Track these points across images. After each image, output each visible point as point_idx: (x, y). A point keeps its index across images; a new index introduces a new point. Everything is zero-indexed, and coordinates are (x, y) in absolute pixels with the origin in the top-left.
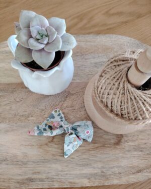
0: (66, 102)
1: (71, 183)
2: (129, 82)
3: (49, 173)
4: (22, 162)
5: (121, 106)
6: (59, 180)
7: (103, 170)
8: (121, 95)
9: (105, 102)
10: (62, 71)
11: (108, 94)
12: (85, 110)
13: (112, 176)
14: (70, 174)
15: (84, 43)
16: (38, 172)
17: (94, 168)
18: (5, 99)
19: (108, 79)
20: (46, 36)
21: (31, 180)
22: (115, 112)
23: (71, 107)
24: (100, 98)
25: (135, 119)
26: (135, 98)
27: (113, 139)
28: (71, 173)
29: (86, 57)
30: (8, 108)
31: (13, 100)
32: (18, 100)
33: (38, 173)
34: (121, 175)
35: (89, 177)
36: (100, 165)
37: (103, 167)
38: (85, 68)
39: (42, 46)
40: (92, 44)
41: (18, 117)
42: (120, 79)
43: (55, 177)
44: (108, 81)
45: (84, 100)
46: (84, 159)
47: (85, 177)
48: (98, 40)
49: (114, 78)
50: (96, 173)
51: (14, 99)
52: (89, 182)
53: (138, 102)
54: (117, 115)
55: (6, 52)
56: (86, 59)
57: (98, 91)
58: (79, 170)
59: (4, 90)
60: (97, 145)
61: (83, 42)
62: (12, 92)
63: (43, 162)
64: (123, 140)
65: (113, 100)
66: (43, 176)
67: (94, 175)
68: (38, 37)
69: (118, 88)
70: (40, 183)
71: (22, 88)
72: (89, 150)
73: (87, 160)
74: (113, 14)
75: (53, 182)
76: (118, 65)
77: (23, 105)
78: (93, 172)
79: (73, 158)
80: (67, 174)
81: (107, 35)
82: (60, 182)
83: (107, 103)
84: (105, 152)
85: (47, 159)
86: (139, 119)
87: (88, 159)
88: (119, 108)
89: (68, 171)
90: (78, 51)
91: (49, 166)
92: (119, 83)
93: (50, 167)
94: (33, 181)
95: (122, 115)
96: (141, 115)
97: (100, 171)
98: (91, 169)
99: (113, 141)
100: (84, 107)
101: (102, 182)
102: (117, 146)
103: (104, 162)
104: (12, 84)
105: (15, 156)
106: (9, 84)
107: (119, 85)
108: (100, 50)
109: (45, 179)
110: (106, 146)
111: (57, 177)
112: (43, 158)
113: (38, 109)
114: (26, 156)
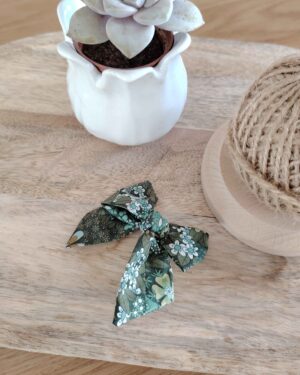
0: (158, 168)
1: (146, 354)
3: (95, 322)
4: (36, 287)
5: (290, 161)
6: (116, 343)
7: (231, 336)
8: (293, 134)
9: (254, 156)
10: (161, 82)
11: (263, 134)
12: (202, 191)
13: (253, 355)
14: (147, 334)
15: (215, 55)
16: (71, 317)
17: (208, 327)
18: (26, 145)
19: (265, 99)
21: (49, 332)
22: (276, 180)
23: (170, 180)
24: (241, 146)
27: (263, 264)
28: (150, 330)
29: (215, 82)
30: (27, 163)
31: (41, 149)
32: (53, 149)
33: (70, 319)
34: (276, 354)
35: (194, 347)
36: (223, 322)
37: (231, 330)
38: (211, 102)
40: (232, 58)
41: (46, 184)
42: (293, 101)
43: (108, 334)
44: (265, 104)
45: (200, 168)
46: (186, 301)
47: (183, 346)
48: (246, 52)
49: (281, 97)
50: (211, 341)
51: (45, 147)
52: (193, 360)
54: (280, 186)
55: (46, 55)
56: (214, 86)
57: (240, 132)
58: (171, 327)
59: (26, 126)
60: (220, 274)
61: (213, 52)
62: (43, 132)
63: (86, 295)
64: (286, 270)
65: (273, 147)
66: (80, 329)
67: (206, 346)
69: (288, 119)
70: (70, 342)
71: (67, 126)
72: (200, 283)
73: (191, 306)
74: (281, 15)
75: (102, 344)
76: (291, 73)
77: (62, 162)
78: (204, 337)
80: (138, 332)
81: (266, 45)
82: (119, 348)
83: (257, 158)
84: (239, 294)
85: (97, 290)
87: (195, 303)
88: (286, 166)
89: (141, 324)
90: (198, 68)
91: (98, 306)
92: (291, 108)
93: (99, 309)
94: (51, 336)
95: (291, 187)
97: (222, 338)
98: (201, 329)
99: (260, 270)
100: (200, 183)
101: (226, 365)
102: (270, 284)
103: (233, 317)
104: (46, 116)
105: (23, 272)
106: (38, 116)
107: (289, 113)
108: (247, 72)
109: (84, 334)
110: (243, 278)
111: (114, 336)
112: (85, 286)
113: (93, 176)
114: (48, 274)
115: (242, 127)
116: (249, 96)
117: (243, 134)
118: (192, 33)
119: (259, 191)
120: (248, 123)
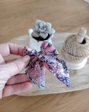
2: (77, 42)
8: (76, 47)
19: (69, 42)
20: (45, 28)
22: (74, 55)
25: (82, 56)
26: (81, 47)
27: (73, 72)
39: (44, 31)
44: (70, 43)
49: (72, 41)
53: (82, 48)
54: (75, 56)
64: (77, 72)
68: (42, 28)
79: (56, 81)
86: (84, 56)
88: (76, 52)
95: (77, 56)
96: (84, 54)
115: (66, 48)
116: (66, 43)
117: (67, 49)
118: (54, 34)
119: (71, 58)
120: (67, 47)
